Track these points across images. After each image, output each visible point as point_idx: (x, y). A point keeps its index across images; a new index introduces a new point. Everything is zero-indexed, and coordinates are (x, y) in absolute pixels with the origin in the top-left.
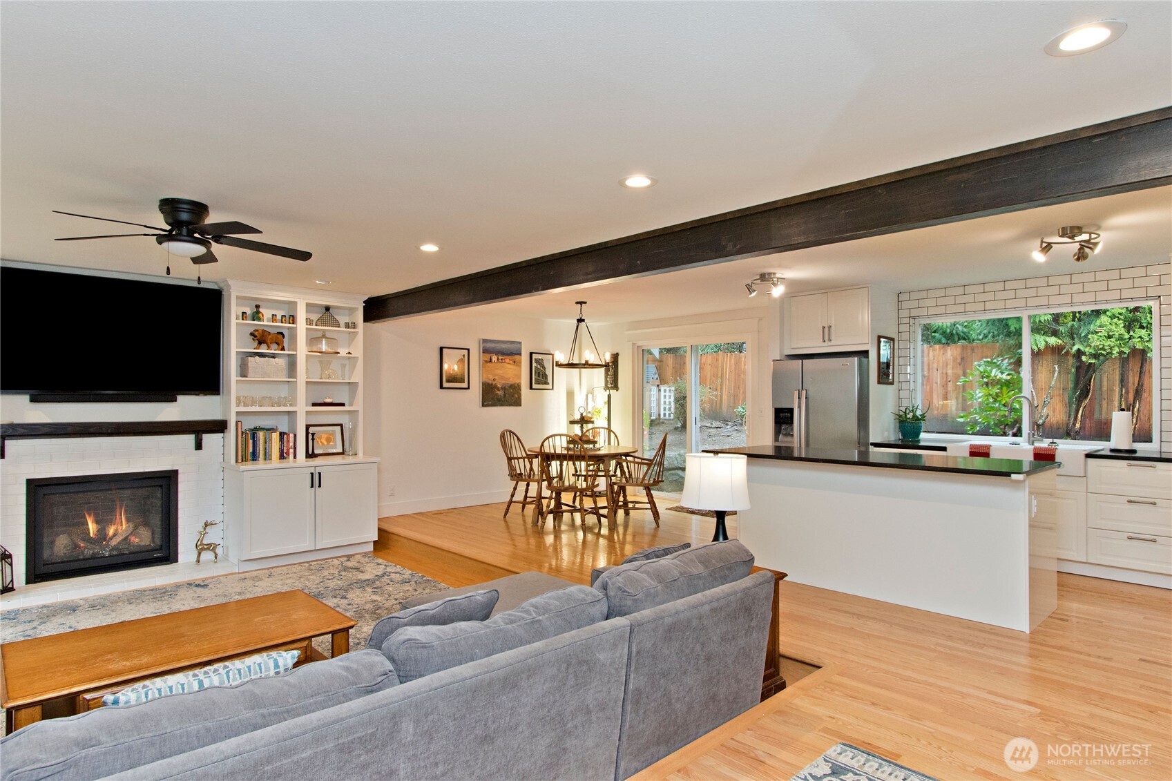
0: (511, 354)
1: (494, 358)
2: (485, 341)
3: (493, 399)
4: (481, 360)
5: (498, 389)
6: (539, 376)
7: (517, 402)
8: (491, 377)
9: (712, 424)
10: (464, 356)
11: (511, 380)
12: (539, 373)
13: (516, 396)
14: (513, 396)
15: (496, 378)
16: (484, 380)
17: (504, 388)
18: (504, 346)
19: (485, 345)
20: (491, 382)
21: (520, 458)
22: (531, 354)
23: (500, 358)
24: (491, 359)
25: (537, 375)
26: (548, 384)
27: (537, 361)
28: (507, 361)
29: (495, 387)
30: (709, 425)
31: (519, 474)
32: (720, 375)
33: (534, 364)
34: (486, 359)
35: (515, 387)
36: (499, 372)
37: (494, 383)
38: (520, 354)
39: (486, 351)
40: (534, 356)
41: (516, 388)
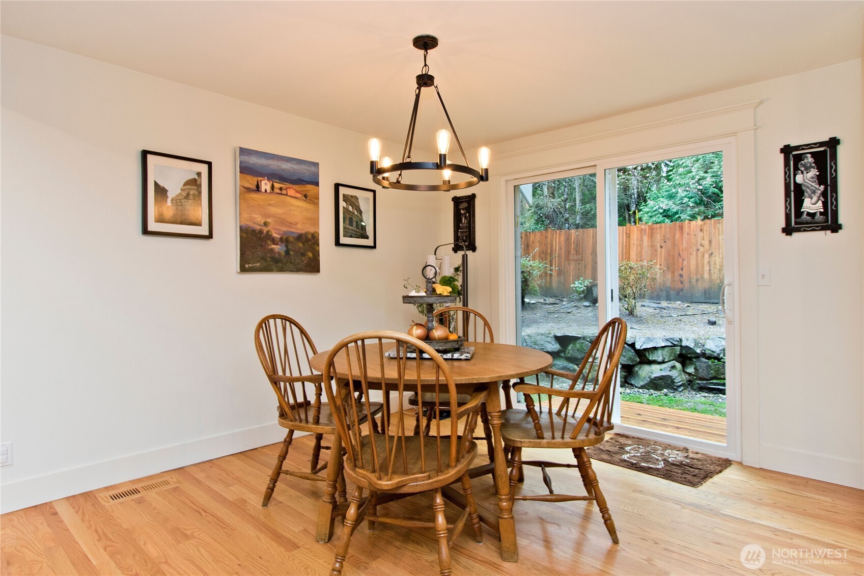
0: (299, 181)
1: (265, 185)
2: (243, 151)
3: (264, 259)
4: (238, 186)
5: (274, 241)
6: (351, 224)
7: (313, 267)
8: (260, 219)
9: (545, 300)
10: (199, 174)
11: (299, 226)
12: (351, 219)
13: (310, 254)
14: (303, 255)
15: (268, 220)
16: (244, 223)
17: (285, 240)
18: (286, 166)
19: (246, 158)
20: (258, 228)
21: (297, 380)
22: (337, 186)
23: (277, 185)
24: (258, 187)
25: (347, 221)
26: (367, 238)
27: (346, 198)
28: (291, 192)
29: (269, 237)
30: (542, 301)
31: (300, 405)
32: (549, 251)
33: (342, 204)
34: (247, 185)
35: (307, 240)
36: (273, 210)
37: (265, 230)
38: (317, 184)
39: (245, 170)
40: (342, 191)
41: (311, 241)
